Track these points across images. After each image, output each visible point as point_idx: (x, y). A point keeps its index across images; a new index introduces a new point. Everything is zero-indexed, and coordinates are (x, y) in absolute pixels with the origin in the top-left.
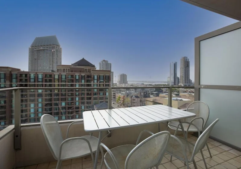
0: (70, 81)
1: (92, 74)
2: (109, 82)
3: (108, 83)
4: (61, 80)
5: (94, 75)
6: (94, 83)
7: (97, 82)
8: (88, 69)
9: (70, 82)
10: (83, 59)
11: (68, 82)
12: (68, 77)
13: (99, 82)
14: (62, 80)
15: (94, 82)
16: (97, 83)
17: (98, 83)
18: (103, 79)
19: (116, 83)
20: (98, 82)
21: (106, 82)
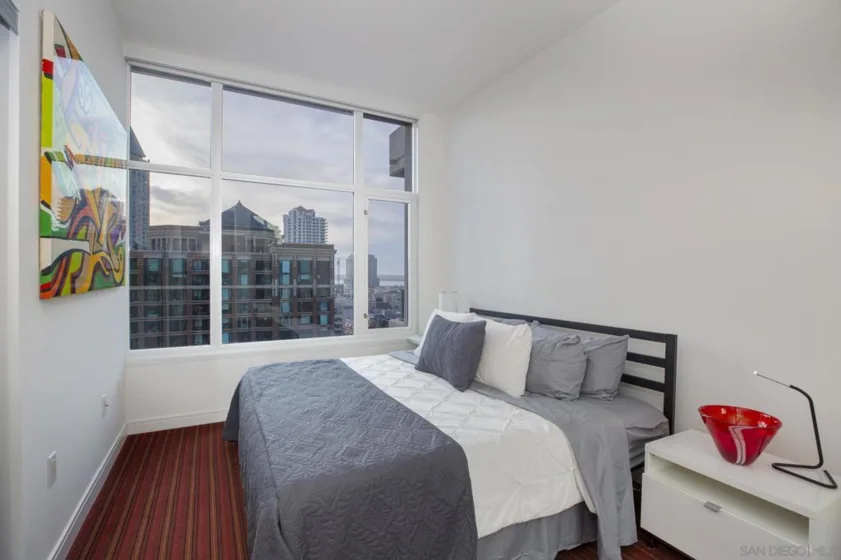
0: (200, 281)
1: (275, 258)
2: (329, 283)
3: (326, 286)
4: (171, 277)
5: (281, 258)
6: (281, 287)
7: (291, 283)
8: (257, 240)
9: (198, 284)
10: (239, 204)
11: (193, 284)
12: (193, 268)
13: (298, 284)
14: (175, 276)
15: (280, 283)
16: (291, 286)
17: (295, 285)
18: (311, 273)
19: (342, 286)
20: (295, 281)
21: (317, 283)
